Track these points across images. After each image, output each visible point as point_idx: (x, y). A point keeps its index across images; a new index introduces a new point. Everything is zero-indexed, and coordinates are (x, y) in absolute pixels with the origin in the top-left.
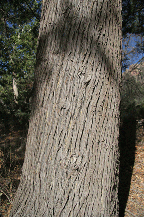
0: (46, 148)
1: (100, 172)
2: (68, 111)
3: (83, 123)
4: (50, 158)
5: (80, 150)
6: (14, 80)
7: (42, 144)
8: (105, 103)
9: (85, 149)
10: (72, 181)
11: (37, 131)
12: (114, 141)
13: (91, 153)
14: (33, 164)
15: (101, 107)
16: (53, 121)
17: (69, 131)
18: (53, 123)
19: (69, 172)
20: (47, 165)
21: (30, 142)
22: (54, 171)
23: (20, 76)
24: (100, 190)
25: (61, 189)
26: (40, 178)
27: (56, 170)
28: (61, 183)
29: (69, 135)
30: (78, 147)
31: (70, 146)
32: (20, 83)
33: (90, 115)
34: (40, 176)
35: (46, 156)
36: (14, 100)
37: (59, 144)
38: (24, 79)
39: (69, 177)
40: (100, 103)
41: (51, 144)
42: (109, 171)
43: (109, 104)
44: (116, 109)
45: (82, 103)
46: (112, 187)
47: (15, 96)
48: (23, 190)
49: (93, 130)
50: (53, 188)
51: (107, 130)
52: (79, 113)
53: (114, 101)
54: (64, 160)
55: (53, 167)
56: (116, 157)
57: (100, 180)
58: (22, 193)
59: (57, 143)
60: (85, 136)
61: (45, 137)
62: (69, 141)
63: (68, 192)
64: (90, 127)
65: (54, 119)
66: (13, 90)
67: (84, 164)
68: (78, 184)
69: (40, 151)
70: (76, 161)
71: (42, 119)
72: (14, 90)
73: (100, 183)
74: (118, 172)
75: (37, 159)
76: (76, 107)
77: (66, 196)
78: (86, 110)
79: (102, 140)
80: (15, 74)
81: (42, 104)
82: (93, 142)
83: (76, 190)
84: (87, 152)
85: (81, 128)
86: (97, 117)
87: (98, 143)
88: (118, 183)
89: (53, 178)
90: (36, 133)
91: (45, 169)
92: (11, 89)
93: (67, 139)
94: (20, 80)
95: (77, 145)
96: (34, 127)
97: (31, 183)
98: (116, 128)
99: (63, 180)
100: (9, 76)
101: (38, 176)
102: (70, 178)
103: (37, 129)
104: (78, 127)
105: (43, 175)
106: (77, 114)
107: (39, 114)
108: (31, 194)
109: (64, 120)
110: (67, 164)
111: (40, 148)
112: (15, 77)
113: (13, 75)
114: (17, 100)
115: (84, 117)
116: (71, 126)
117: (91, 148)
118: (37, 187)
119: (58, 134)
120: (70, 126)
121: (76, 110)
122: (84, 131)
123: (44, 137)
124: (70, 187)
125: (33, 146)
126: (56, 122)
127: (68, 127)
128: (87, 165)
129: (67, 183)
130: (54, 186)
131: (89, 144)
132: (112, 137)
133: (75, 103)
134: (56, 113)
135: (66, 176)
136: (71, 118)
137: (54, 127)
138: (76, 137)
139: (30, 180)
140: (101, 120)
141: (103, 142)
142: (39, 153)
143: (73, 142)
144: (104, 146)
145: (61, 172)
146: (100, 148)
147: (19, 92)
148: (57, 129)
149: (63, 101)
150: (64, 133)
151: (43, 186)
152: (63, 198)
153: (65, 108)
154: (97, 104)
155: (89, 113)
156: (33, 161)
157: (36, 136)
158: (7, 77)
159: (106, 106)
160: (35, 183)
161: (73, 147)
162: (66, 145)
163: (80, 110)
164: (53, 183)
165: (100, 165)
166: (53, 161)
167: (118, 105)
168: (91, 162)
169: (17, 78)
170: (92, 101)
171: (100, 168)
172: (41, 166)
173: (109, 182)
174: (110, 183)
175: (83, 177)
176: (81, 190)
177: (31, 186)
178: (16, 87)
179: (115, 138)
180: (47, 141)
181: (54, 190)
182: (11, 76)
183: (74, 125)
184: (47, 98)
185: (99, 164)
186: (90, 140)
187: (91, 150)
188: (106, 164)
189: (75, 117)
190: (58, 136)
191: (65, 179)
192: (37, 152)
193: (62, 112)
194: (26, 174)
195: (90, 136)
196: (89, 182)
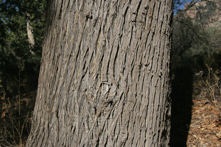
0: (65, 76)
1: (143, 107)
2: (96, 20)
3: (117, 37)
4: (72, 88)
5: (114, 76)
6: (28, 23)
7: (61, 71)
8: (149, 10)
9: (121, 74)
10: (103, 119)
11: (52, 53)
12: (164, 67)
13: (129, 81)
14: (48, 101)
15: (144, 16)
16: (75, 37)
17: (98, 49)
18: (75, 40)
19: (99, 106)
20: (68, 98)
21: (44, 72)
22: (77, 106)
23: (36, 17)
24: (143, 133)
25: (87, 131)
26: (58, 117)
27: (81, 104)
28: (88, 121)
29: (99, 55)
30: (111, 72)
31: (100, 70)
32: (37, 27)
33: (128, 26)
34: (57, 114)
35: (66, 86)
36: (29, 51)
37: (84, 68)
38: (41, 21)
39: (98, 113)
40: (141, 10)
41: (73, 69)
42: (156, 108)
43: (156, 12)
44: (165, 22)
45: (117, 9)
46: (161, 131)
47: (30, 44)
48: (34, 138)
49: (133, 47)
50: (77, 130)
51: (152, 49)
52: (112, 24)
53: (163, 9)
54: (92, 89)
55: (76, 101)
56: (166, 91)
57: (143, 119)
58: (34, 143)
59: (81, 67)
60: (121, 55)
61: (65, 59)
62: (98, 63)
63: (98, 134)
64: (128, 43)
65: (76, 33)
66: (27, 36)
67: (120, 95)
68: (112, 123)
69: (57, 80)
70: (109, 92)
71: (60, 36)
72: (29, 37)
73: (143, 124)
74: (170, 113)
75: (54, 92)
76: (108, 15)
77: (95, 139)
78: (122, 18)
79: (146, 63)
80: (28, 15)
81: (60, 15)
82: (133, 65)
83: (108, 132)
84: (124, 78)
85: (116, 45)
86: (138, 29)
87: (141, 66)
88: (169, 129)
89: (76, 116)
90: (52, 57)
91: (64, 104)
92: (25, 35)
93: (96, 61)
94: (36, 23)
95: (109, 69)
96: (48, 50)
97: (46, 126)
98: (166, 50)
99: (90, 119)
100: (20, 17)
101: (54, 115)
102: (100, 115)
103: (53, 51)
104: (111, 43)
105: (62, 112)
106: (109, 24)
107: (55, 30)
108: (45, 141)
109: (91, 33)
110: (95, 95)
111: (57, 76)
112: (29, 19)
113: (27, 17)
114: (33, 50)
115: (119, 28)
116: (101, 42)
117: (130, 73)
118: (54, 131)
119: (83, 53)
120: (99, 42)
121: (108, 19)
122: (120, 48)
123: (63, 61)
124: (100, 127)
125: (47, 75)
126: (79, 39)
127: (97, 44)
128: (124, 96)
129: (95, 121)
130: (77, 127)
131: (127, 68)
132: (160, 60)
133: (106, 9)
134: (80, 25)
135: (94, 112)
136: (100, 31)
137: (77, 45)
138: (109, 57)
139: (44, 123)
140: (145, 34)
141: (147, 65)
142: (56, 83)
143: (105, 64)
144: (148, 72)
145: (87, 107)
146: (142, 74)
147: (35, 39)
148: (81, 47)
149: (88, 7)
150: (90, 52)
151: (63, 129)
152: (90, 143)
153: (92, 18)
154: (138, 11)
155: (127, 24)
156: (48, 95)
157: (52, 61)
158: (18, 19)
159: (151, 15)
160: (50, 126)
161: (104, 71)
162: (94, 69)
163: (113, 20)
164: (76, 124)
165: (143, 98)
166: (76, 91)
167: (169, 17)
168: (130, 93)
169: (32, 20)
170: (131, 7)
171: (143, 102)
172: (59, 101)
173: (156, 123)
174: (158, 126)
175: (119, 113)
176: (117, 132)
177: (45, 131)
178: (31, 33)
179: (164, 64)
180: (68, 65)
181: (77, 133)
182: (23, 18)
183: (105, 41)
184: (66, 5)
185: (142, 96)
186: (129, 62)
187: (129, 76)
188: (151, 97)
189: (107, 29)
190: (82, 57)
191: (93, 116)
192: (53, 83)
193: (88, 23)
194: (38, 116)
195: (128, 56)
196: (127, 120)
